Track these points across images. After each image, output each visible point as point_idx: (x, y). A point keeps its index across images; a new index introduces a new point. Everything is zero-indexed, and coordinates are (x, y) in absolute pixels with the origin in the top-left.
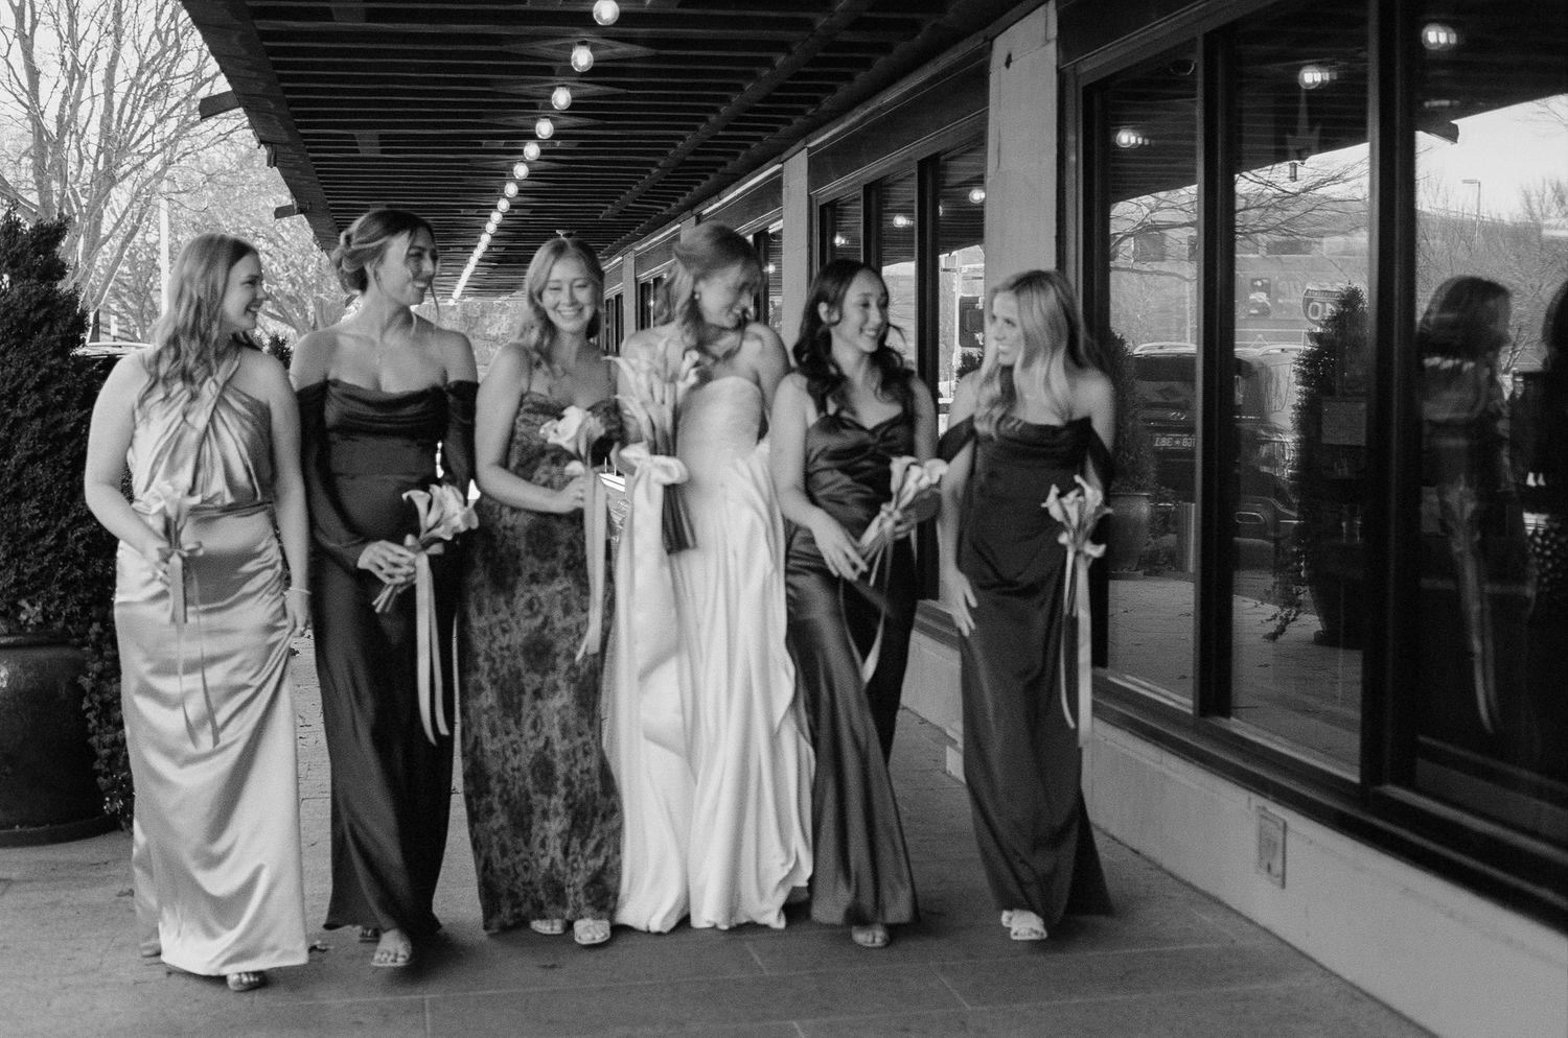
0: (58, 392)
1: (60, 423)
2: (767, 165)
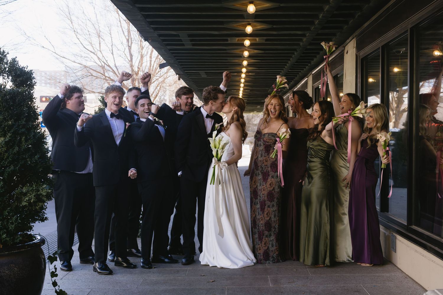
2: (305, 78)
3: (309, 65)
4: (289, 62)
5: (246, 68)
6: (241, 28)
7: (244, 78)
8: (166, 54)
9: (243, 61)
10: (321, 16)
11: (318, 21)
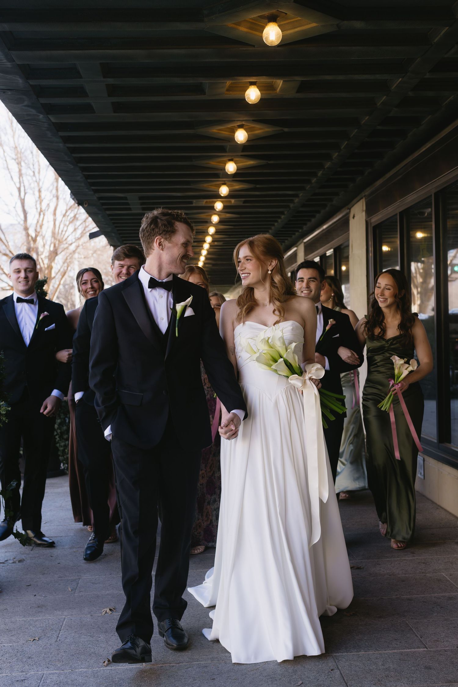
2: (293, 247)
4: (273, 228)
6: (213, 188)
8: (103, 220)
9: (208, 227)
10: (320, 174)
11: (315, 179)
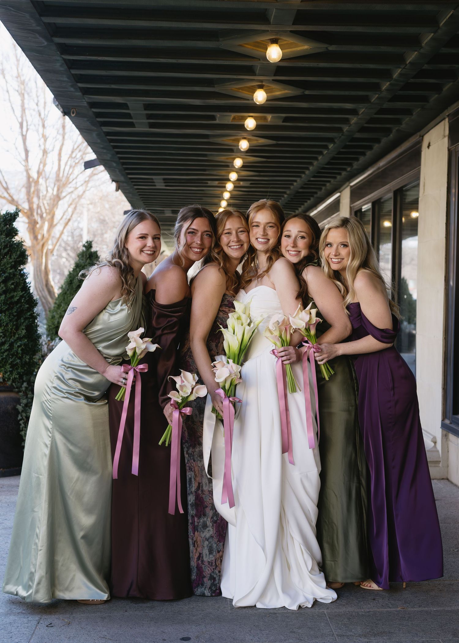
0: (12, 284)
1: (12, 297)
2: (335, 193)
3: (349, 169)
5: (237, 172)
6: (246, 93)
7: (230, 192)
9: (234, 158)
10: (396, 73)
11: (388, 83)
